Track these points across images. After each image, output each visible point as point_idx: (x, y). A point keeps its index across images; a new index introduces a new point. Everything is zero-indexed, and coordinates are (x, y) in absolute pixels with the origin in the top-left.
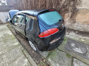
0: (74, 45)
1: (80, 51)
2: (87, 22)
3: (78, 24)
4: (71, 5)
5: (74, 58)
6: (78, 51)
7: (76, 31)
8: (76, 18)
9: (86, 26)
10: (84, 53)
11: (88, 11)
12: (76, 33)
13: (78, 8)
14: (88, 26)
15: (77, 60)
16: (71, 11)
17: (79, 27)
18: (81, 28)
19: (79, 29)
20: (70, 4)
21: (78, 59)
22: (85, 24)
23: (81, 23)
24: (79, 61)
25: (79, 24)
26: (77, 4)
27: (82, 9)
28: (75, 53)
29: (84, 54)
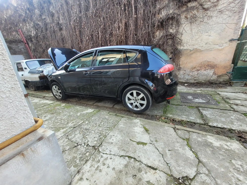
0: (191, 97)
1: (202, 100)
2: (195, 68)
3: (185, 72)
4: (169, 44)
5: (199, 107)
6: (200, 101)
7: (185, 83)
8: (181, 63)
9: (196, 74)
10: (207, 101)
11: (192, 52)
12: (185, 86)
13: (179, 48)
14: (198, 74)
15: (202, 108)
16: (172, 53)
17: (187, 77)
18: (190, 78)
19: (187, 80)
20: (167, 43)
21: (204, 107)
22: (194, 70)
23: (189, 69)
24: (206, 108)
25: (187, 72)
26: (178, 44)
27: (185, 49)
28: (198, 103)
29: (208, 103)
